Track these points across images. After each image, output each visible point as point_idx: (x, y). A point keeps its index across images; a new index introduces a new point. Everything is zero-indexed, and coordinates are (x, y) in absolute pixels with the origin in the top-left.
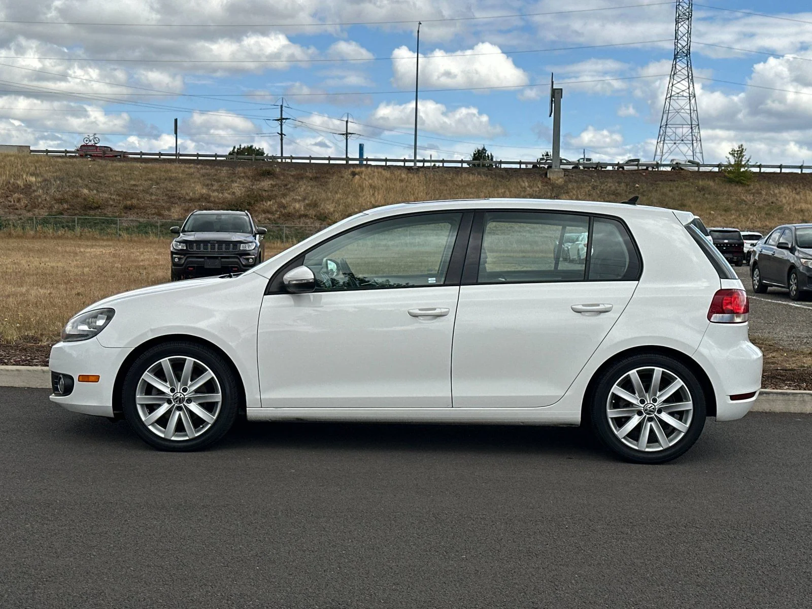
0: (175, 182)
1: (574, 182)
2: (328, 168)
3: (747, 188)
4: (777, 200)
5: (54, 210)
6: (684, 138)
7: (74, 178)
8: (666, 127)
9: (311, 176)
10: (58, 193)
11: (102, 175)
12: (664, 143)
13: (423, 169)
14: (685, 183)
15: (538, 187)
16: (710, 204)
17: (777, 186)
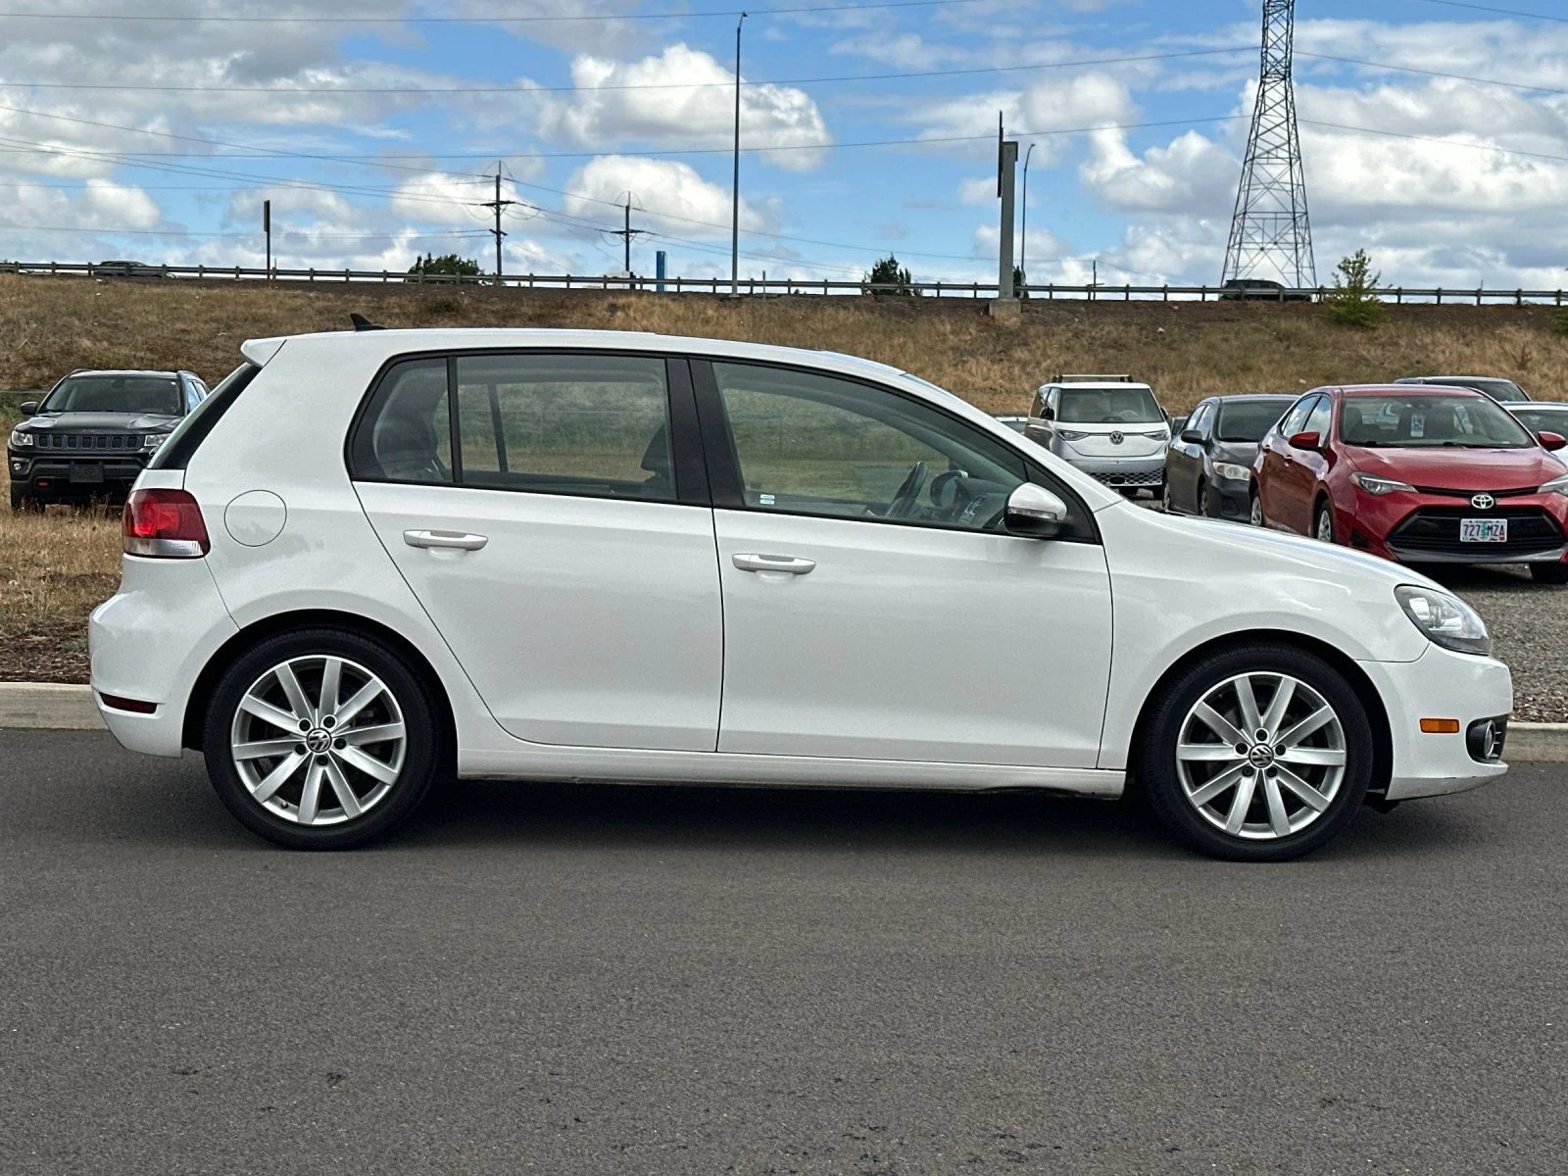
0: (263, 325)
1: (1040, 324)
2: (564, 297)
3: (1371, 334)
4: (1428, 356)
5: (24, 380)
6: (1278, 238)
7: (65, 318)
8: (1244, 218)
9: (530, 313)
10: (32, 346)
11: (120, 311)
12: (1239, 249)
13: (748, 299)
14: (1253, 325)
15: (971, 334)
16: (1298, 366)
17: (1429, 329)
